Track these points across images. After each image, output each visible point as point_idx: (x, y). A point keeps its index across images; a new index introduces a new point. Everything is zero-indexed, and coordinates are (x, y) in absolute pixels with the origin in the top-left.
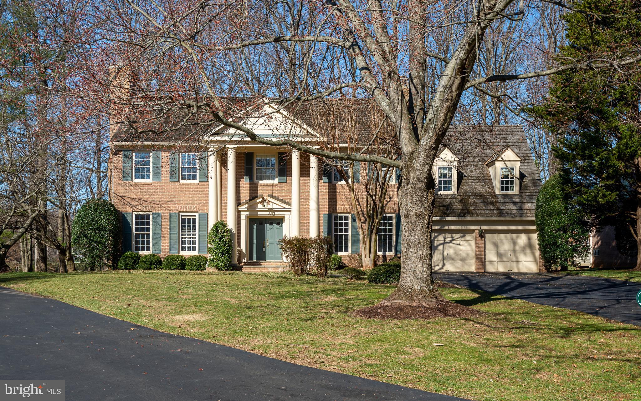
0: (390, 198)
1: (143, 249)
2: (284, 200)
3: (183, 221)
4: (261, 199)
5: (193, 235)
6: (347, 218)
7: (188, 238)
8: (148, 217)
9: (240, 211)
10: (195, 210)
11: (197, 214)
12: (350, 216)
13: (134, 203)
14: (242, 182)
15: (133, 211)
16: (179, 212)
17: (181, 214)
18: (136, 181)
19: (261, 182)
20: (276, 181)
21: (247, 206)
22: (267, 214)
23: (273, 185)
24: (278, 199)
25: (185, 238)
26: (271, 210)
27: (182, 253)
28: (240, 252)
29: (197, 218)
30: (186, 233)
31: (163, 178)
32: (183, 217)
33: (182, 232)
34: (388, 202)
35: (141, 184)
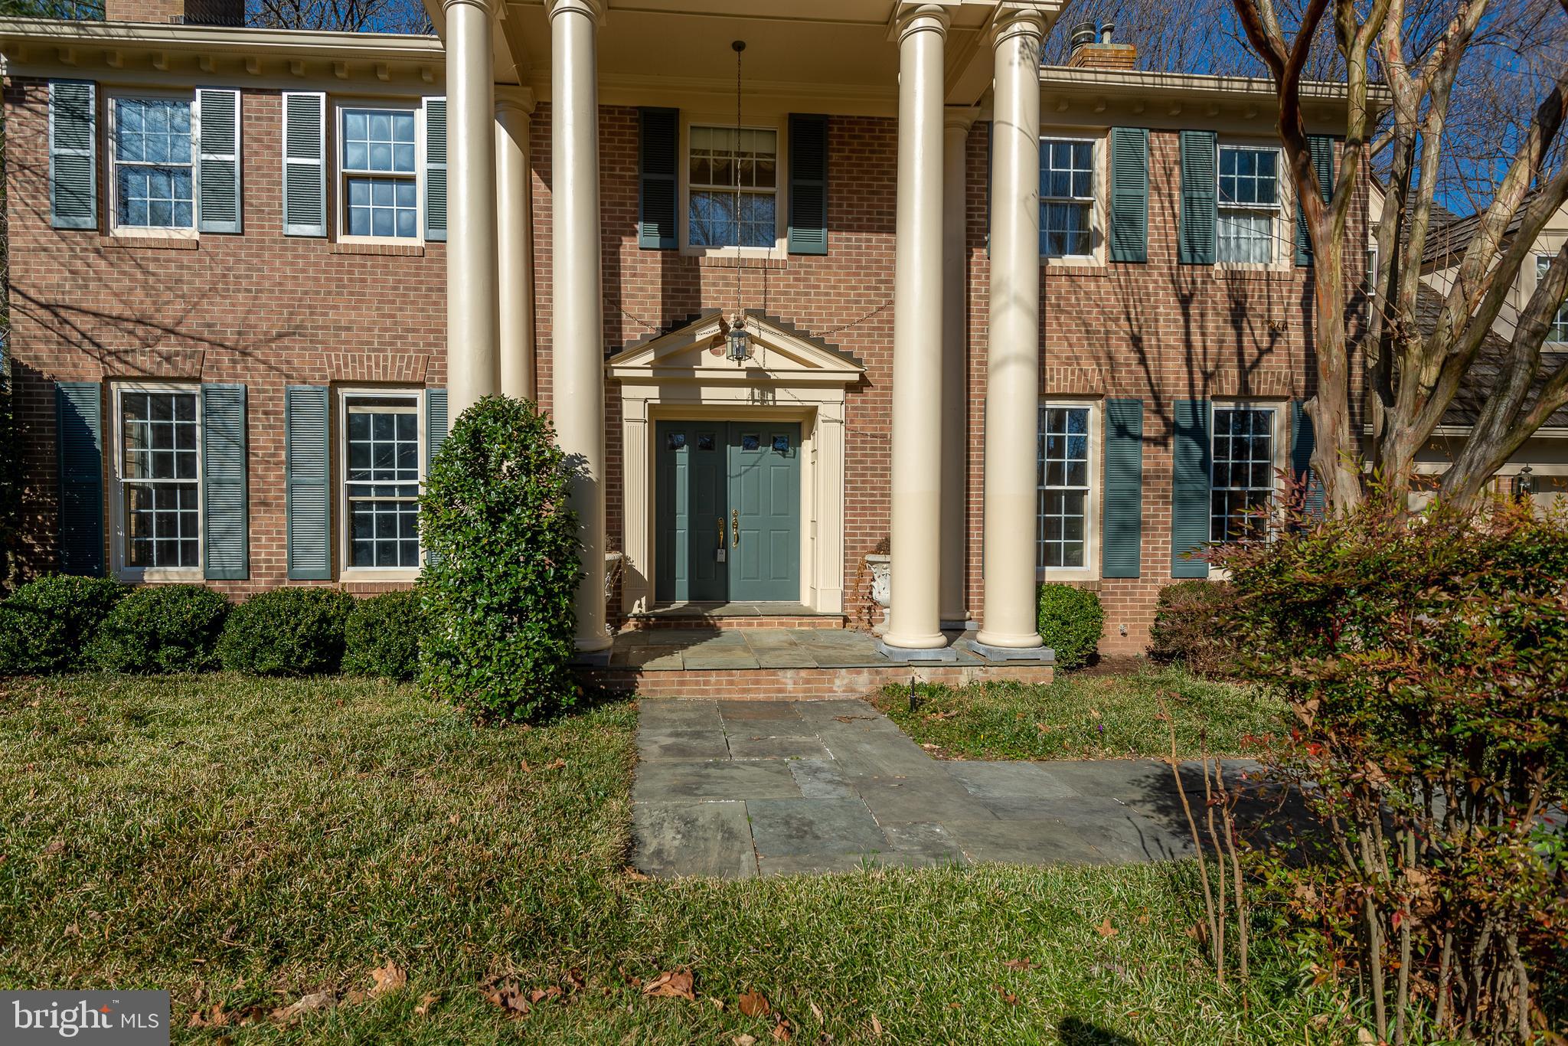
0: (1274, 334)
1: (168, 557)
2: (814, 333)
3: (356, 427)
4: (715, 329)
5: (404, 490)
6: (1080, 419)
7: (382, 505)
8: (186, 404)
9: (618, 382)
10: (407, 375)
11: (420, 395)
12: (1095, 413)
13: (111, 339)
14: (629, 246)
15: (107, 379)
16: (336, 384)
17: (344, 393)
18: (121, 232)
19: (711, 253)
20: (780, 250)
21: (650, 357)
22: (742, 395)
23: (767, 267)
24: (788, 329)
25: (368, 505)
26: (759, 379)
27: (352, 576)
28: (620, 570)
29: (420, 411)
30: (372, 482)
31: (252, 219)
32: (353, 410)
33: (351, 475)
34: (1262, 352)
35: (147, 245)
